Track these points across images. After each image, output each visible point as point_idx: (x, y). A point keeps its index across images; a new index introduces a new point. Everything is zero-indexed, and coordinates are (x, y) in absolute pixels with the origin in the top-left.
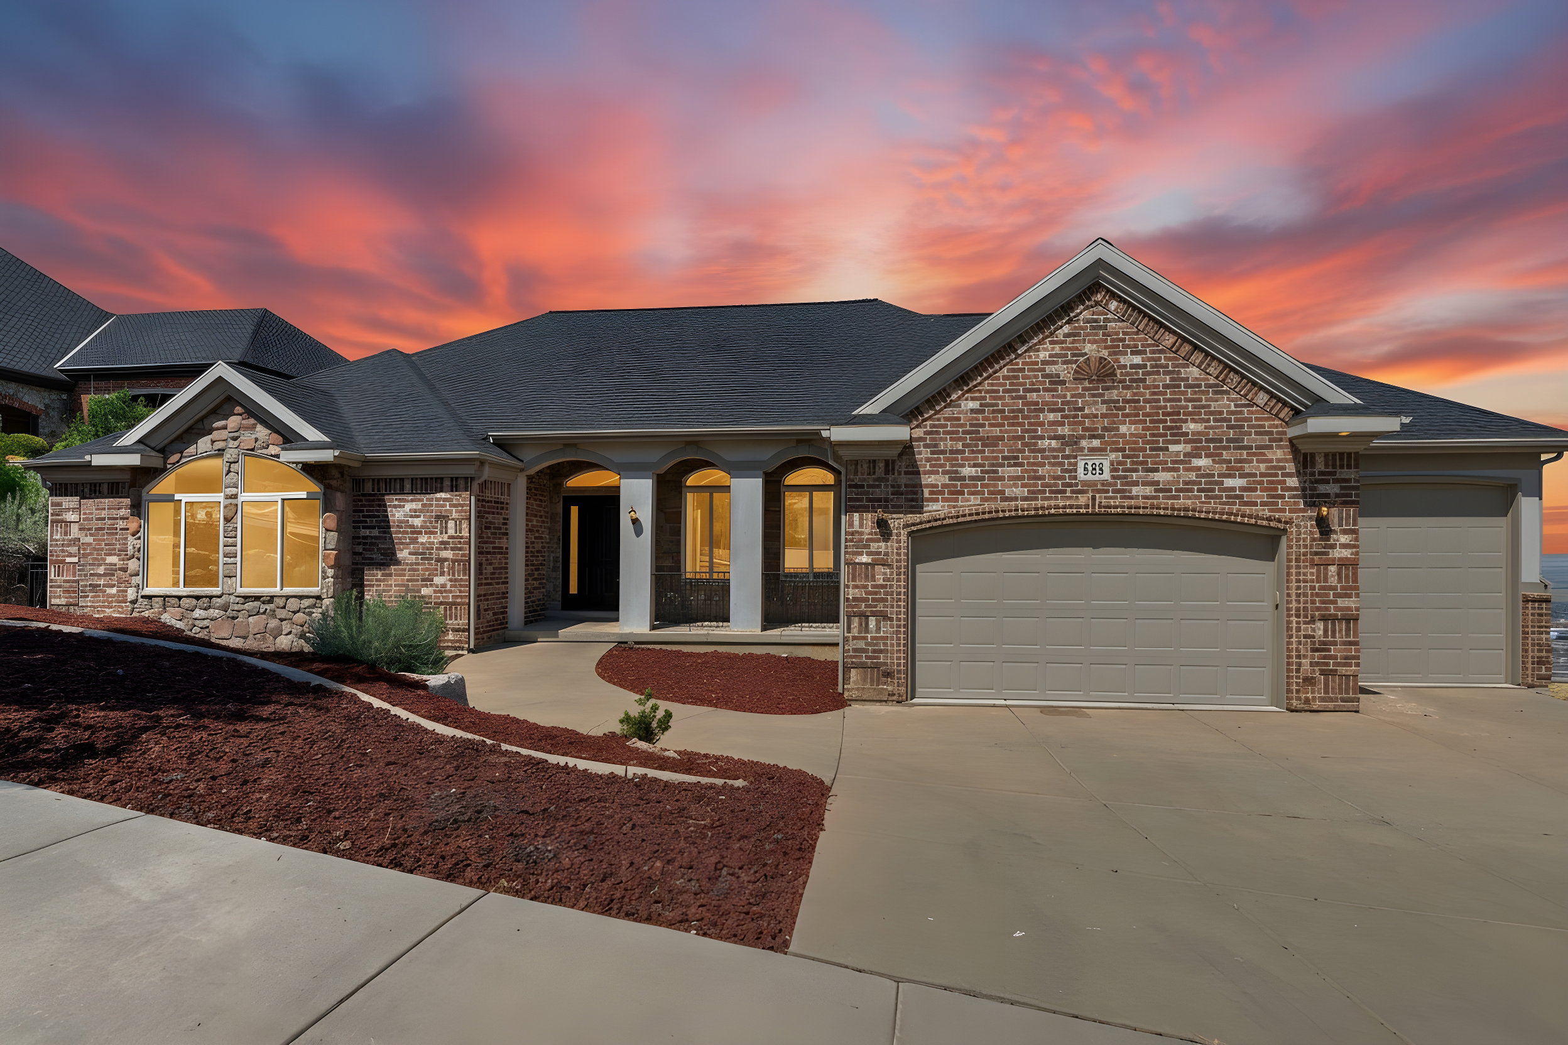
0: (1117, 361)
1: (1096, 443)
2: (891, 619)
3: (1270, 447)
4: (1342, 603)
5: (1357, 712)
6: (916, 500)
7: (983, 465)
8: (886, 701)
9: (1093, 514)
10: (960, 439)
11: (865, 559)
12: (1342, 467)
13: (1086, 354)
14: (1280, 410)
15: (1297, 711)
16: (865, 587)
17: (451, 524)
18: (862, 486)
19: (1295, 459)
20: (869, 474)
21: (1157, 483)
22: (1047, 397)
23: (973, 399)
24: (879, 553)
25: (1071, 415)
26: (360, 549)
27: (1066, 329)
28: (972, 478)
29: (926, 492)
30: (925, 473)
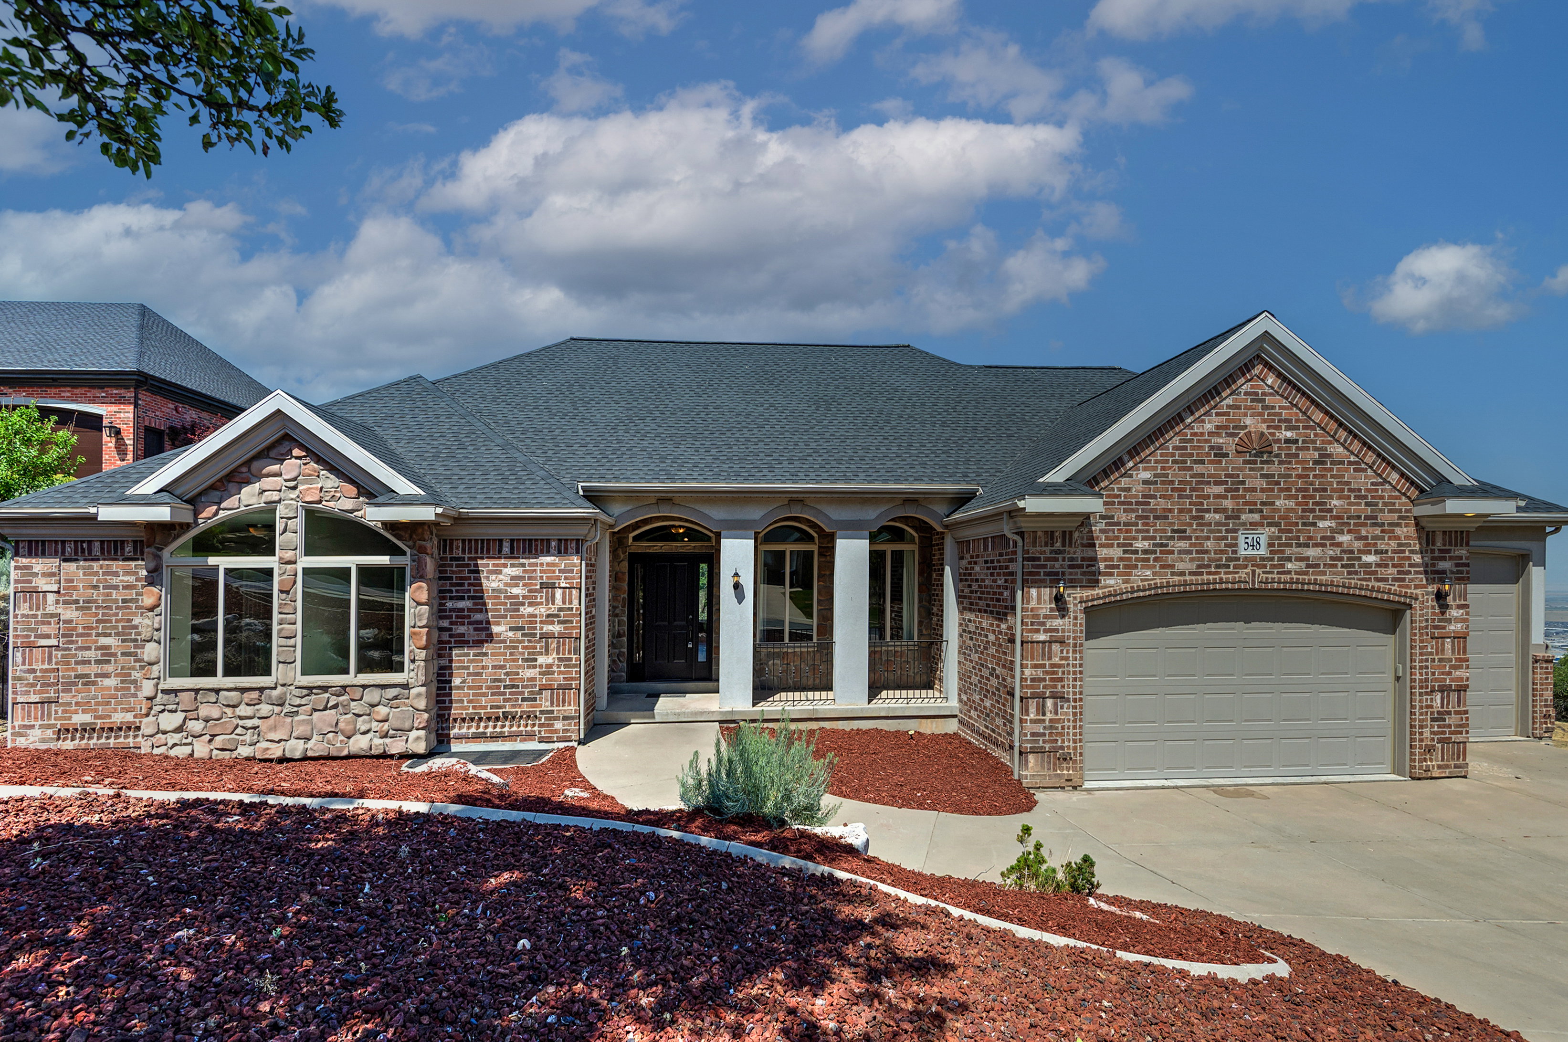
0: (1273, 434)
1: (1256, 517)
2: (1068, 700)
3: (1398, 525)
4: (1458, 673)
5: (1465, 777)
6: (1093, 573)
7: (1154, 538)
8: (1063, 788)
9: (1254, 589)
10: (1133, 511)
11: (1042, 637)
12: (1456, 545)
13: (1246, 427)
14: (1409, 489)
15: (1419, 779)
16: (1044, 666)
17: (559, 593)
18: (1039, 559)
19: (1419, 538)
20: (1046, 545)
21: (1307, 558)
22: (1211, 469)
23: (1145, 469)
24: (1057, 630)
25: (1234, 486)
26: (445, 624)
27: (1229, 401)
28: (1145, 552)
29: (1102, 566)
30: (1101, 546)
